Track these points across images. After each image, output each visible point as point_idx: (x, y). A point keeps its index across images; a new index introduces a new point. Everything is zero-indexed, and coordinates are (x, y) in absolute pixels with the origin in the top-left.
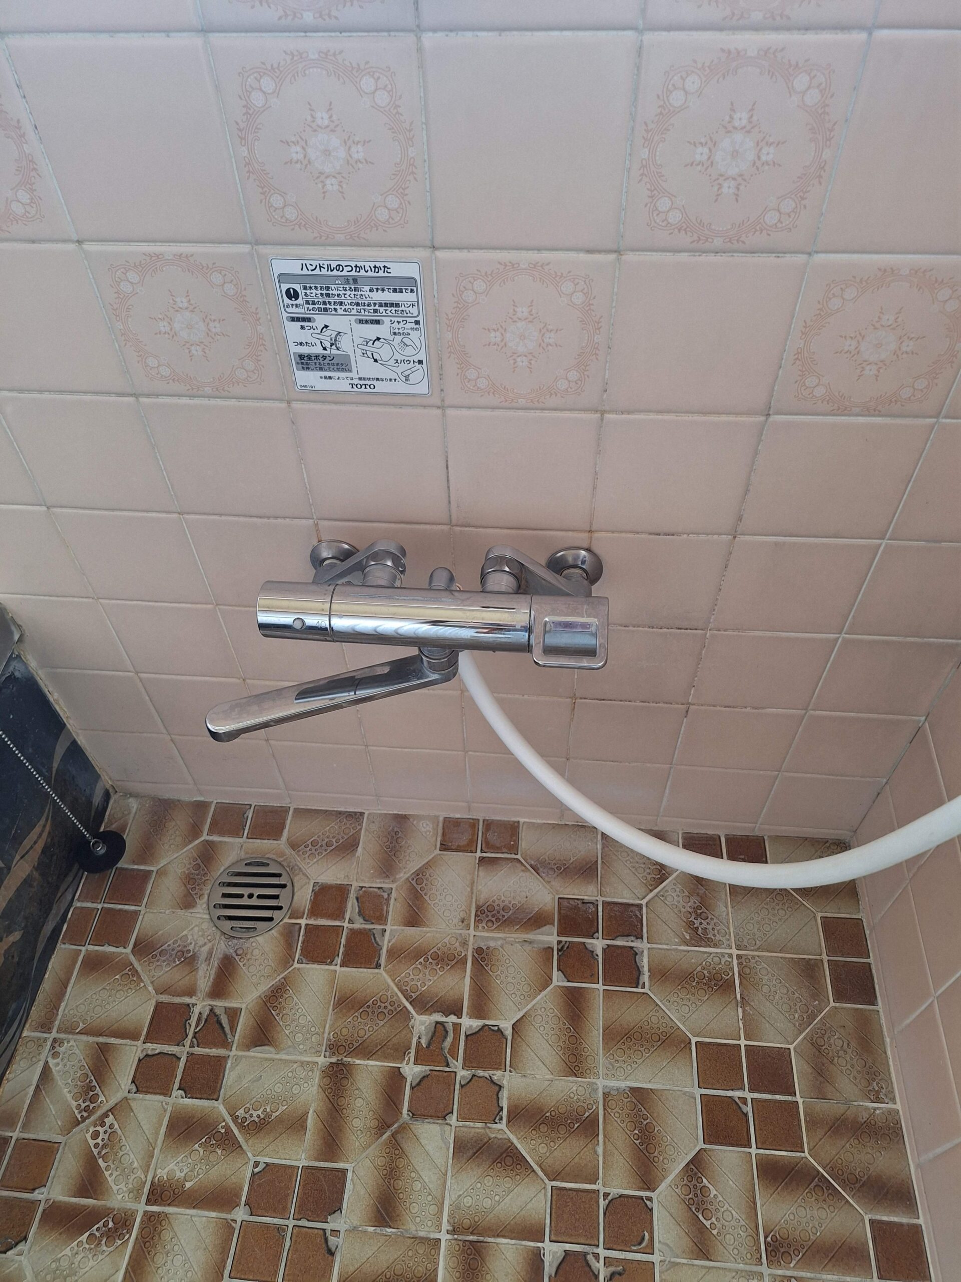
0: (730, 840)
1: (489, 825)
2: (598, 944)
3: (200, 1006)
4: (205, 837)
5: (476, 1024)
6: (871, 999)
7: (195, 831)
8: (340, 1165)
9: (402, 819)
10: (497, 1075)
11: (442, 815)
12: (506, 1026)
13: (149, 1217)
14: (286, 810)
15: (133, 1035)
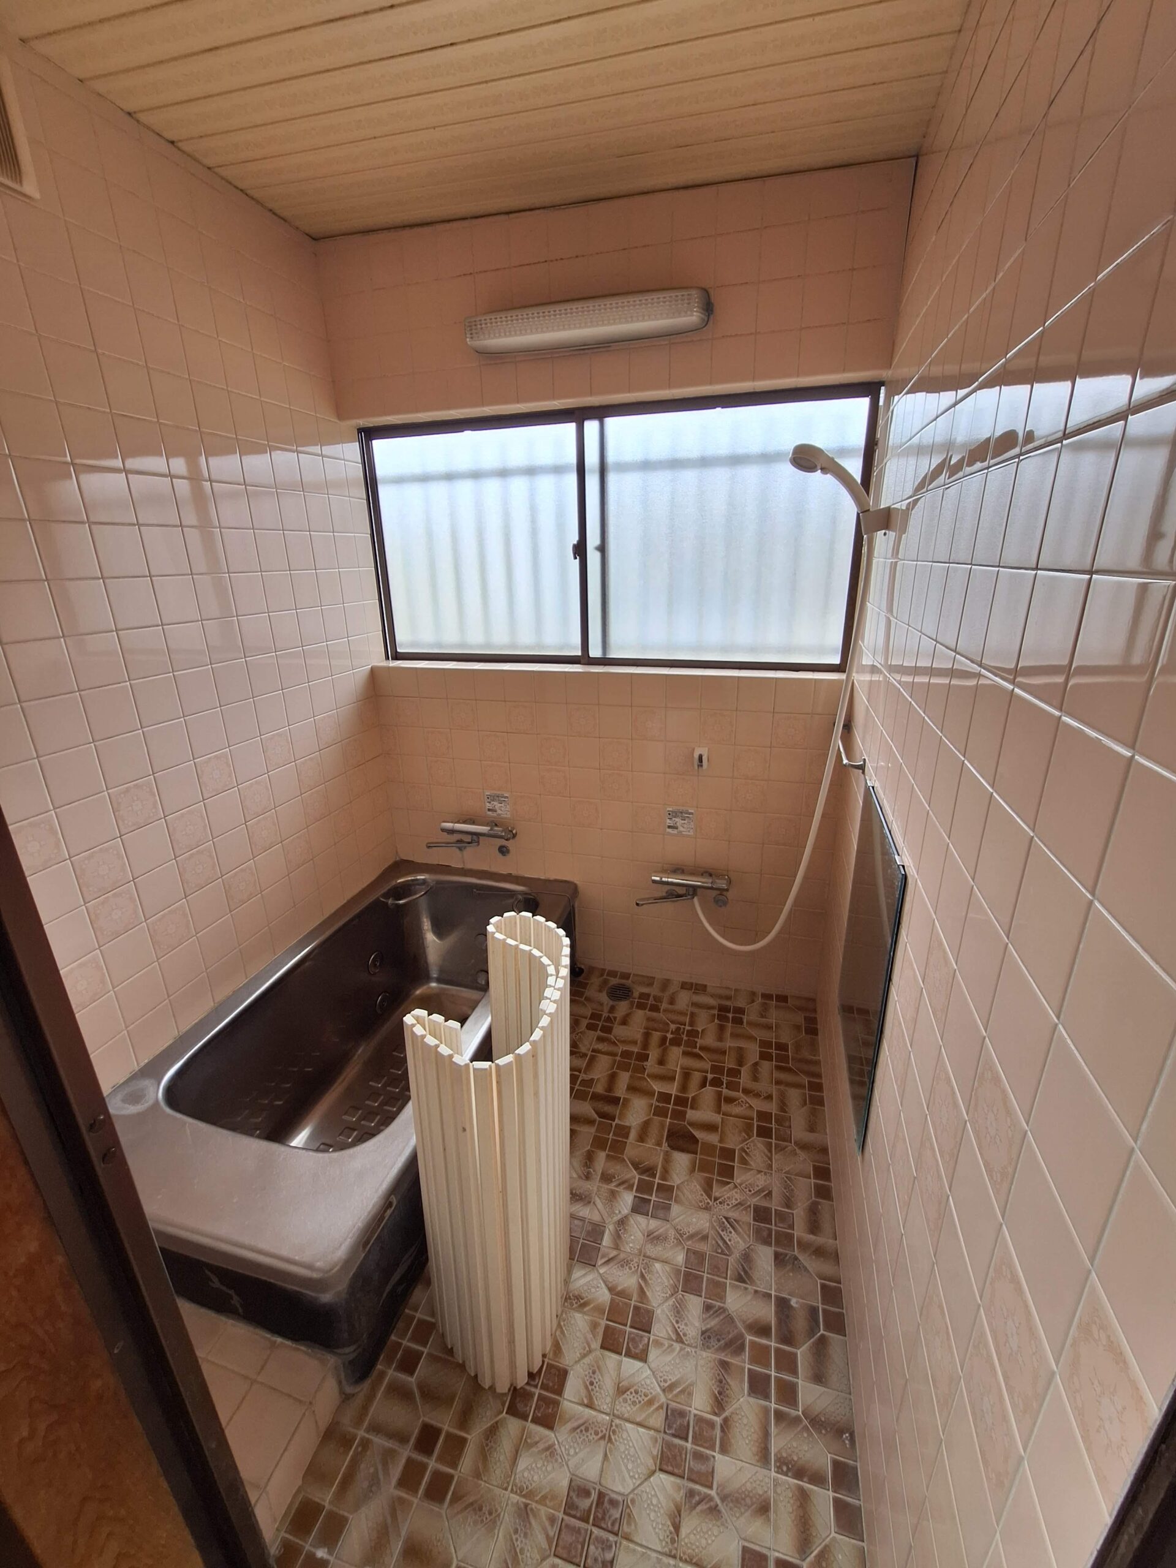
0: (777, 996)
1: (696, 984)
2: (730, 1015)
3: (605, 1014)
4: (605, 977)
5: (690, 1028)
6: (817, 1034)
7: (602, 975)
8: (648, 1052)
9: (668, 980)
10: (696, 1039)
11: (682, 980)
12: (700, 1030)
13: (592, 1056)
14: (630, 974)
15: (586, 1018)
